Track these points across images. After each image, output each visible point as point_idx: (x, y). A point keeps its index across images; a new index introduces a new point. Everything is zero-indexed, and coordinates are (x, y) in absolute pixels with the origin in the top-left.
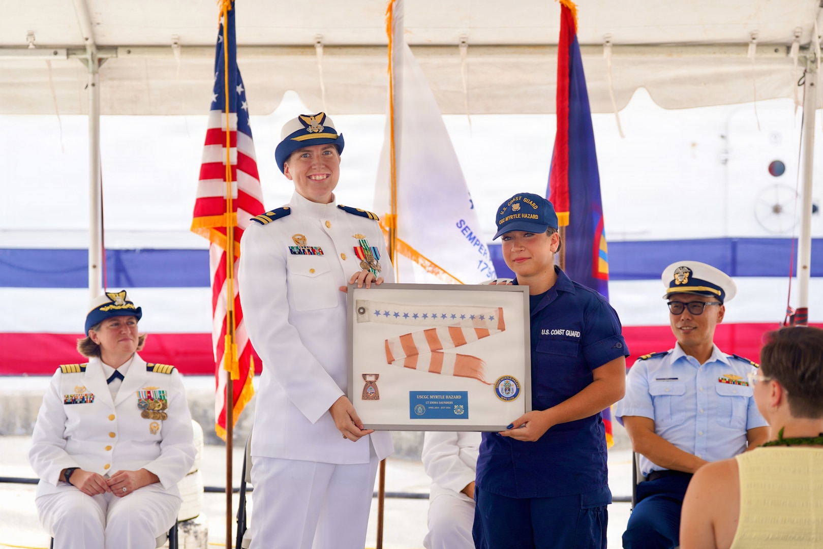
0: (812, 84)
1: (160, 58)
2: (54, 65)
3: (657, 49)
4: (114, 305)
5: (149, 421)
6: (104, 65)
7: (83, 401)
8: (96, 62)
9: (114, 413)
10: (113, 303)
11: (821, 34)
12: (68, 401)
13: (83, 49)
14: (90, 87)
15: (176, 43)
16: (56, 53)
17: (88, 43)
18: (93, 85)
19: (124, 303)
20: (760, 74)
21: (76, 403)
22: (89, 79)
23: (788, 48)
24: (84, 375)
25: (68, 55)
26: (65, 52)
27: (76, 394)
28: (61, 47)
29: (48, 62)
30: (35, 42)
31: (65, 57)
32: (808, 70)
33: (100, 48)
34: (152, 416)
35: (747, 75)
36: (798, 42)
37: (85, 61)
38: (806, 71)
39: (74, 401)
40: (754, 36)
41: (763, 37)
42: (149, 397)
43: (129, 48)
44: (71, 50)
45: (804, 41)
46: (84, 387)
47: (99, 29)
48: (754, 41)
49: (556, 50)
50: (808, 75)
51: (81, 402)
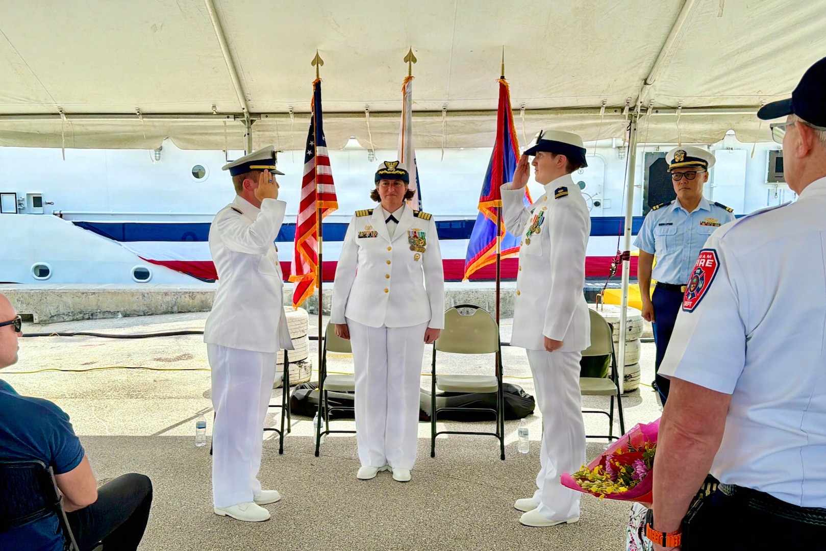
0: (635, 129)
1: (283, 120)
2: (228, 124)
3: (550, 111)
4: (387, 170)
5: (414, 253)
6: (254, 123)
7: (370, 236)
8: (250, 122)
9: (391, 246)
10: (387, 169)
11: (642, 101)
12: (361, 236)
13: (242, 115)
14: (247, 135)
15: (291, 111)
16: (228, 117)
17: (245, 111)
18: (248, 134)
19: (394, 170)
20: (606, 124)
21: (366, 237)
22: (245, 131)
23: (622, 109)
24: (371, 217)
25: (235, 118)
26: (233, 116)
27: (366, 231)
28: (231, 114)
29: (225, 122)
30: (216, 111)
31: (233, 120)
32: (633, 122)
33: (251, 114)
34: (418, 249)
35: (597, 125)
36: (628, 106)
37: (244, 121)
38: (631, 122)
39: (365, 236)
40: (604, 103)
41: (609, 103)
42: (415, 236)
43: (267, 114)
44: (236, 116)
45: (631, 105)
46: (371, 226)
47: (250, 103)
48: (604, 105)
49: (497, 112)
50: (632, 124)
51: (369, 237)
